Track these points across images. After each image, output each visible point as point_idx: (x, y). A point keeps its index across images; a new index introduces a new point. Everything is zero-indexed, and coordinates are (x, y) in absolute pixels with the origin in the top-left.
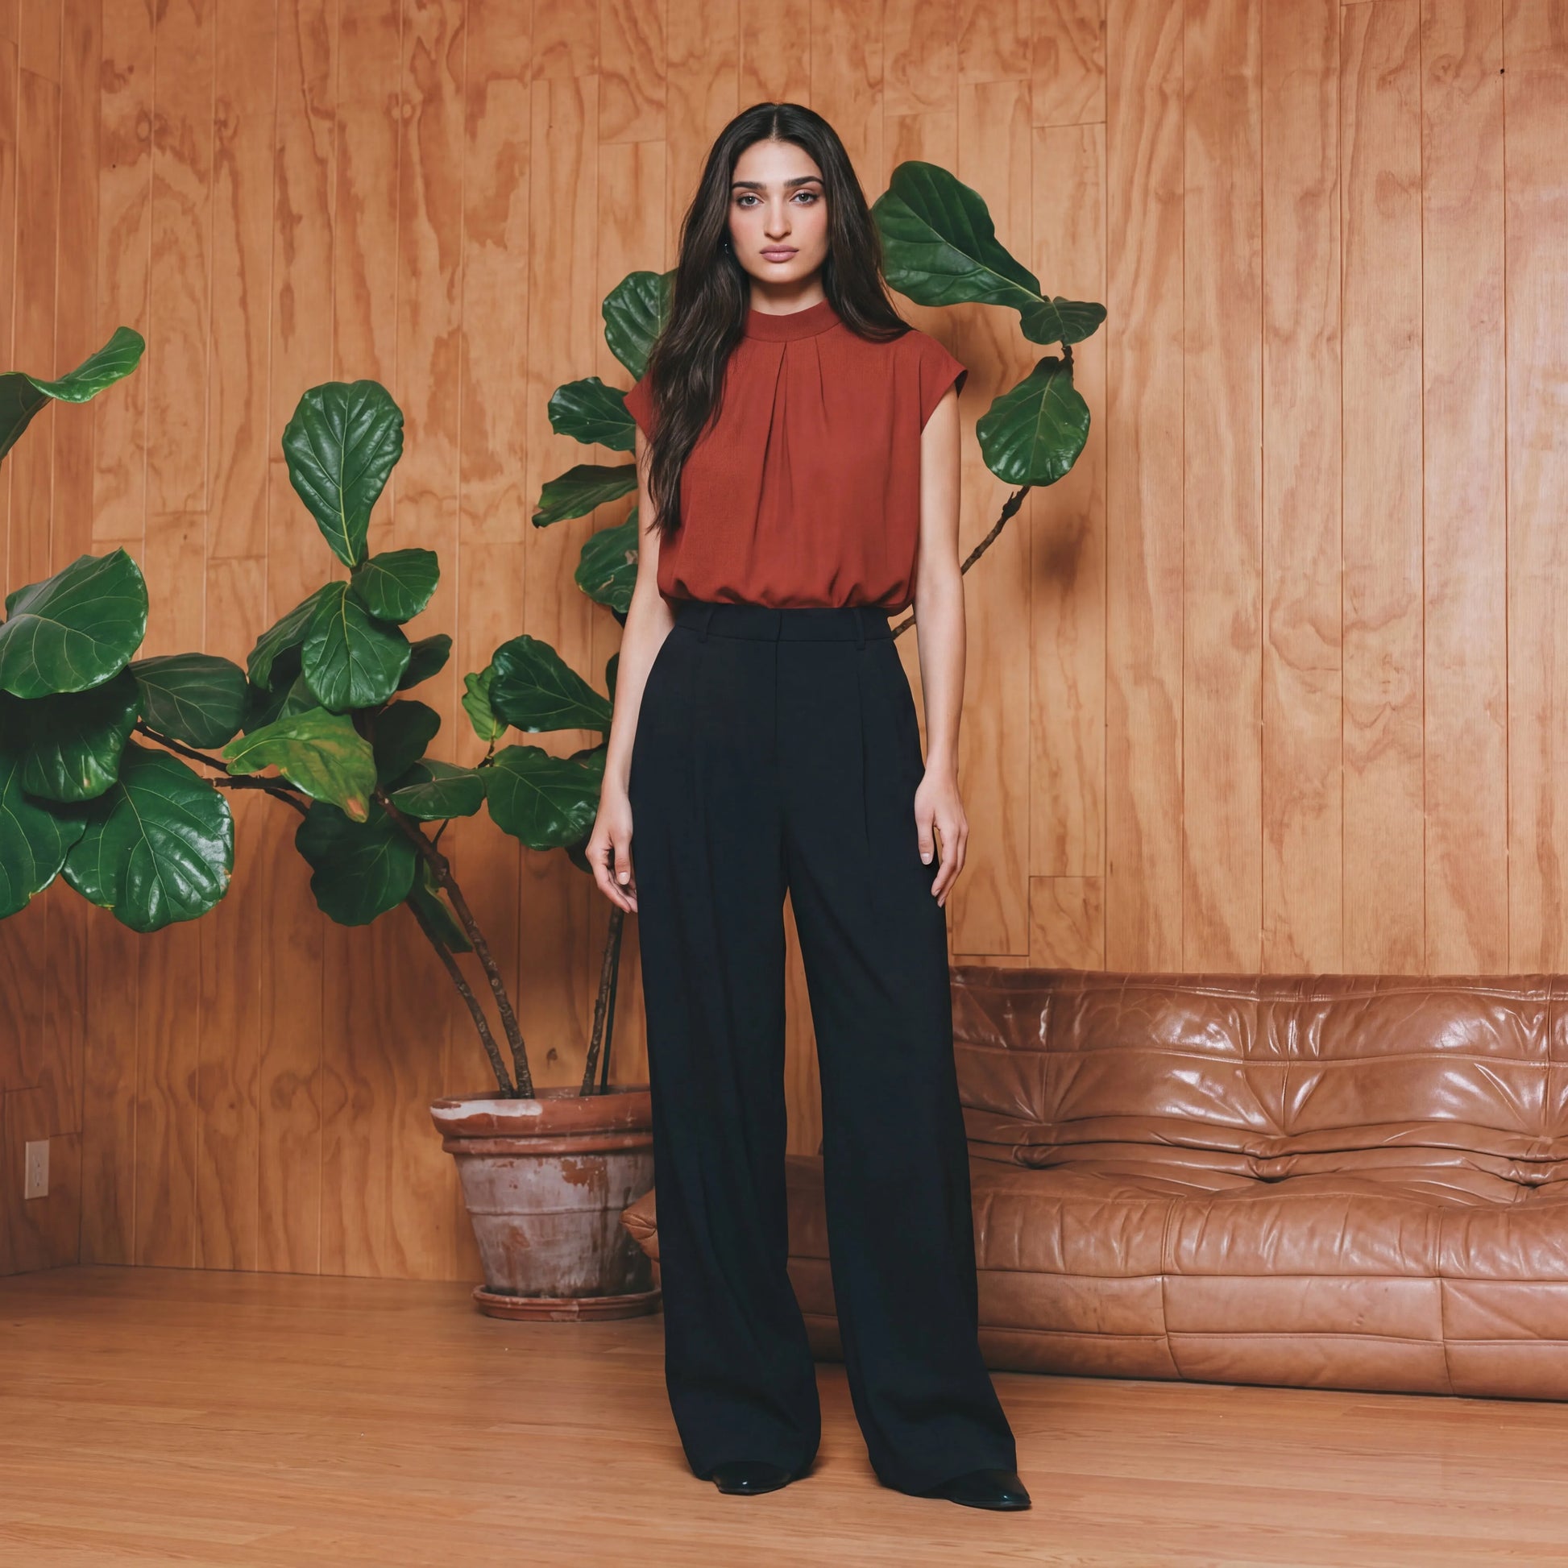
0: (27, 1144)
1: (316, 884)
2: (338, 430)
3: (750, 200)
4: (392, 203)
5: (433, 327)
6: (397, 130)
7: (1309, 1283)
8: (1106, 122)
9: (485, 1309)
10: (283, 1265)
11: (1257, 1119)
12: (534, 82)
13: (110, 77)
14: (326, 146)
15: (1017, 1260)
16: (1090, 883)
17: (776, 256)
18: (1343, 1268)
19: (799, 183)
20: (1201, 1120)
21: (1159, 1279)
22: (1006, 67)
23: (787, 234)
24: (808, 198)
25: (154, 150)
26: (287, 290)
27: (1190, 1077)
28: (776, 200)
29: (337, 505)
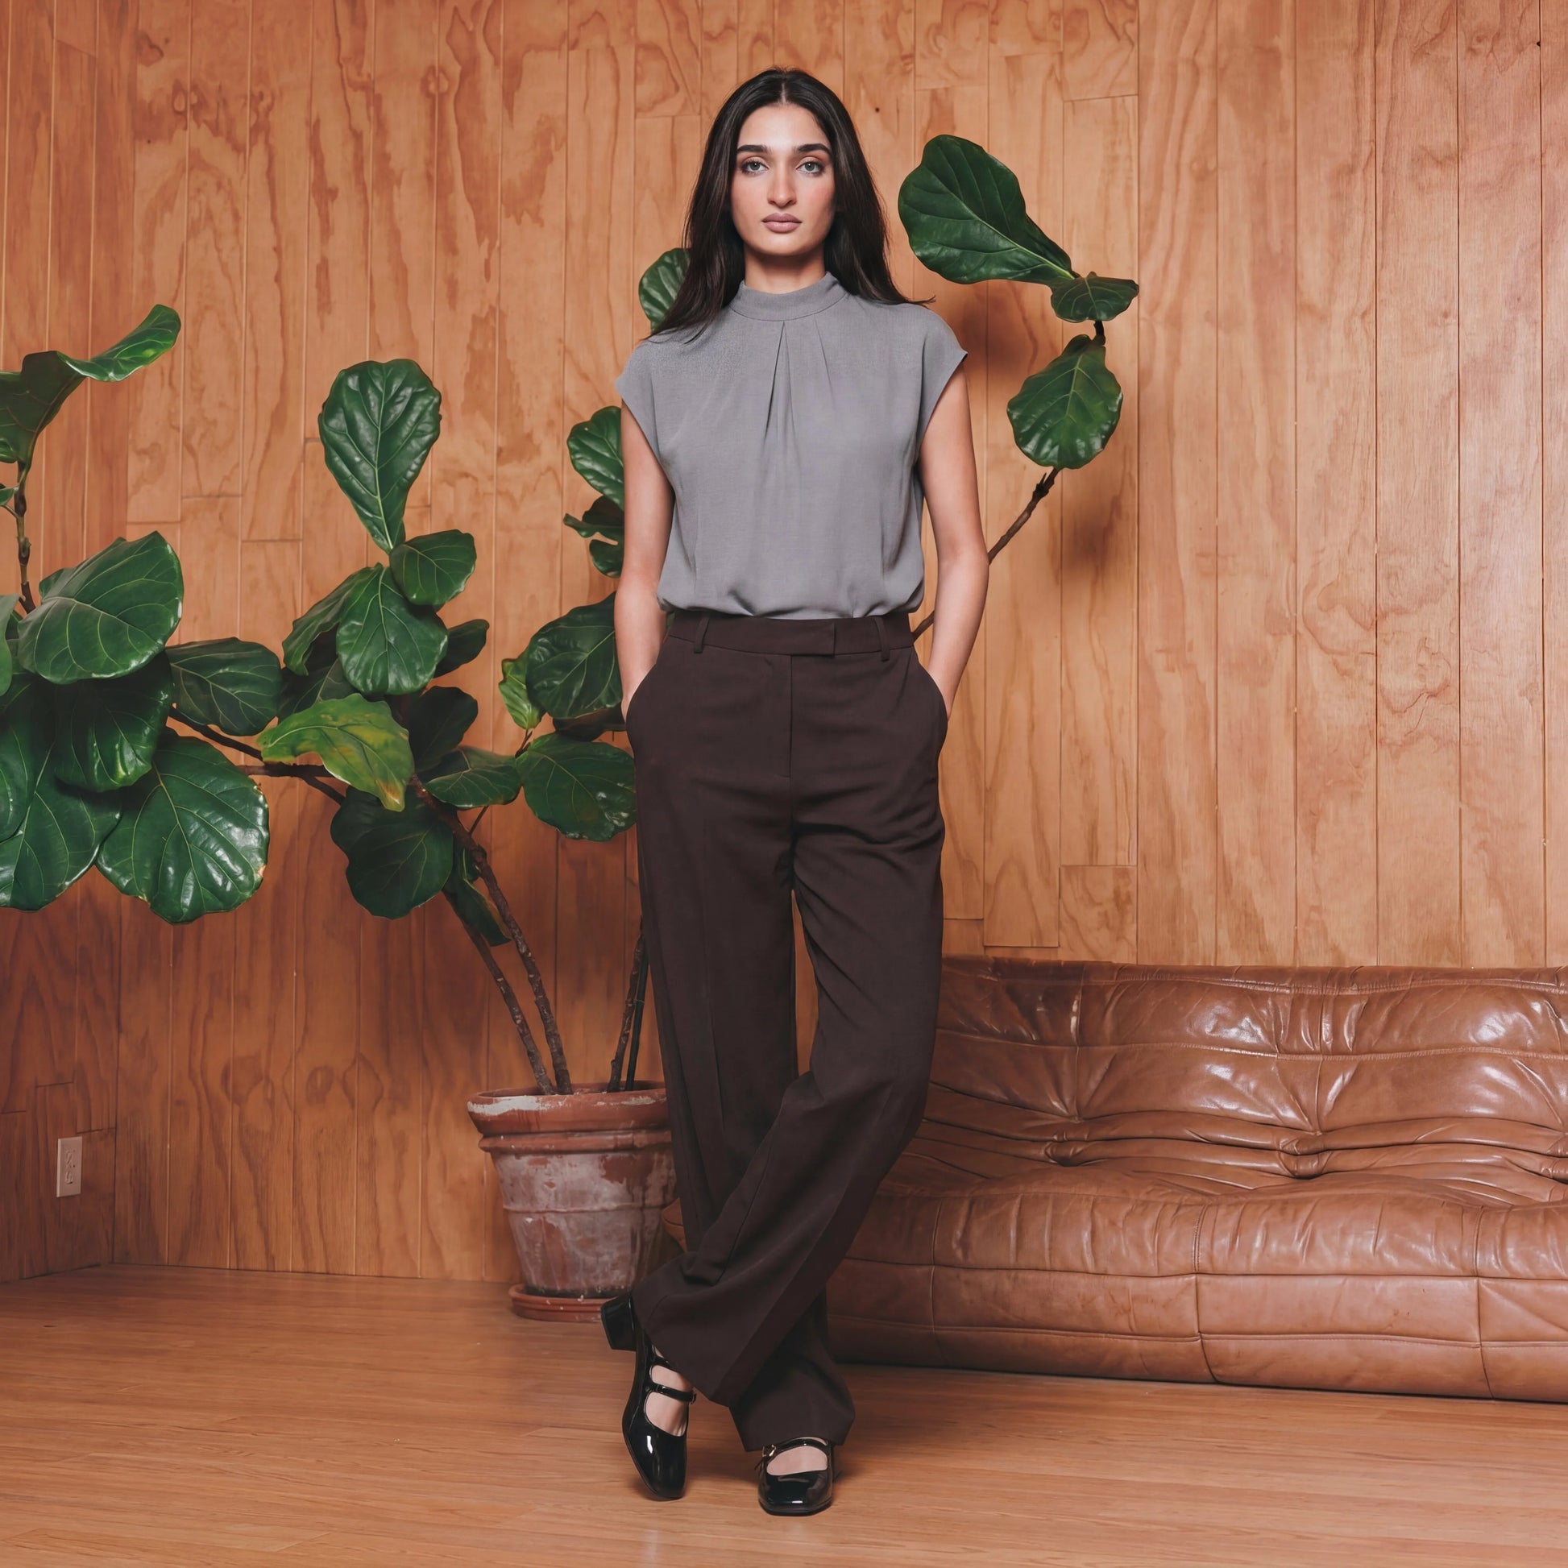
0: (59, 1141)
1: (351, 874)
2: (375, 410)
3: (755, 165)
4: (429, 177)
5: (470, 306)
6: (434, 102)
7: (1344, 1283)
8: (1138, 95)
9: (520, 1310)
10: (319, 1267)
11: (1290, 1114)
12: (570, 52)
13: (148, 48)
14: (362, 119)
15: (1047, 1261)
16: (1122, 873)
17: (777, 225)
18: (1377, 1267)
19: (807, 149)
20: (1231, 1115)
21: (1193, 1277)
22: (1037, 39)
23: (791, 202)
24: (817, 167)
25: (192, 124)
26: (323, 268)
27: (1223, 1072)
28: (782, 166)
29: (373, 489)
